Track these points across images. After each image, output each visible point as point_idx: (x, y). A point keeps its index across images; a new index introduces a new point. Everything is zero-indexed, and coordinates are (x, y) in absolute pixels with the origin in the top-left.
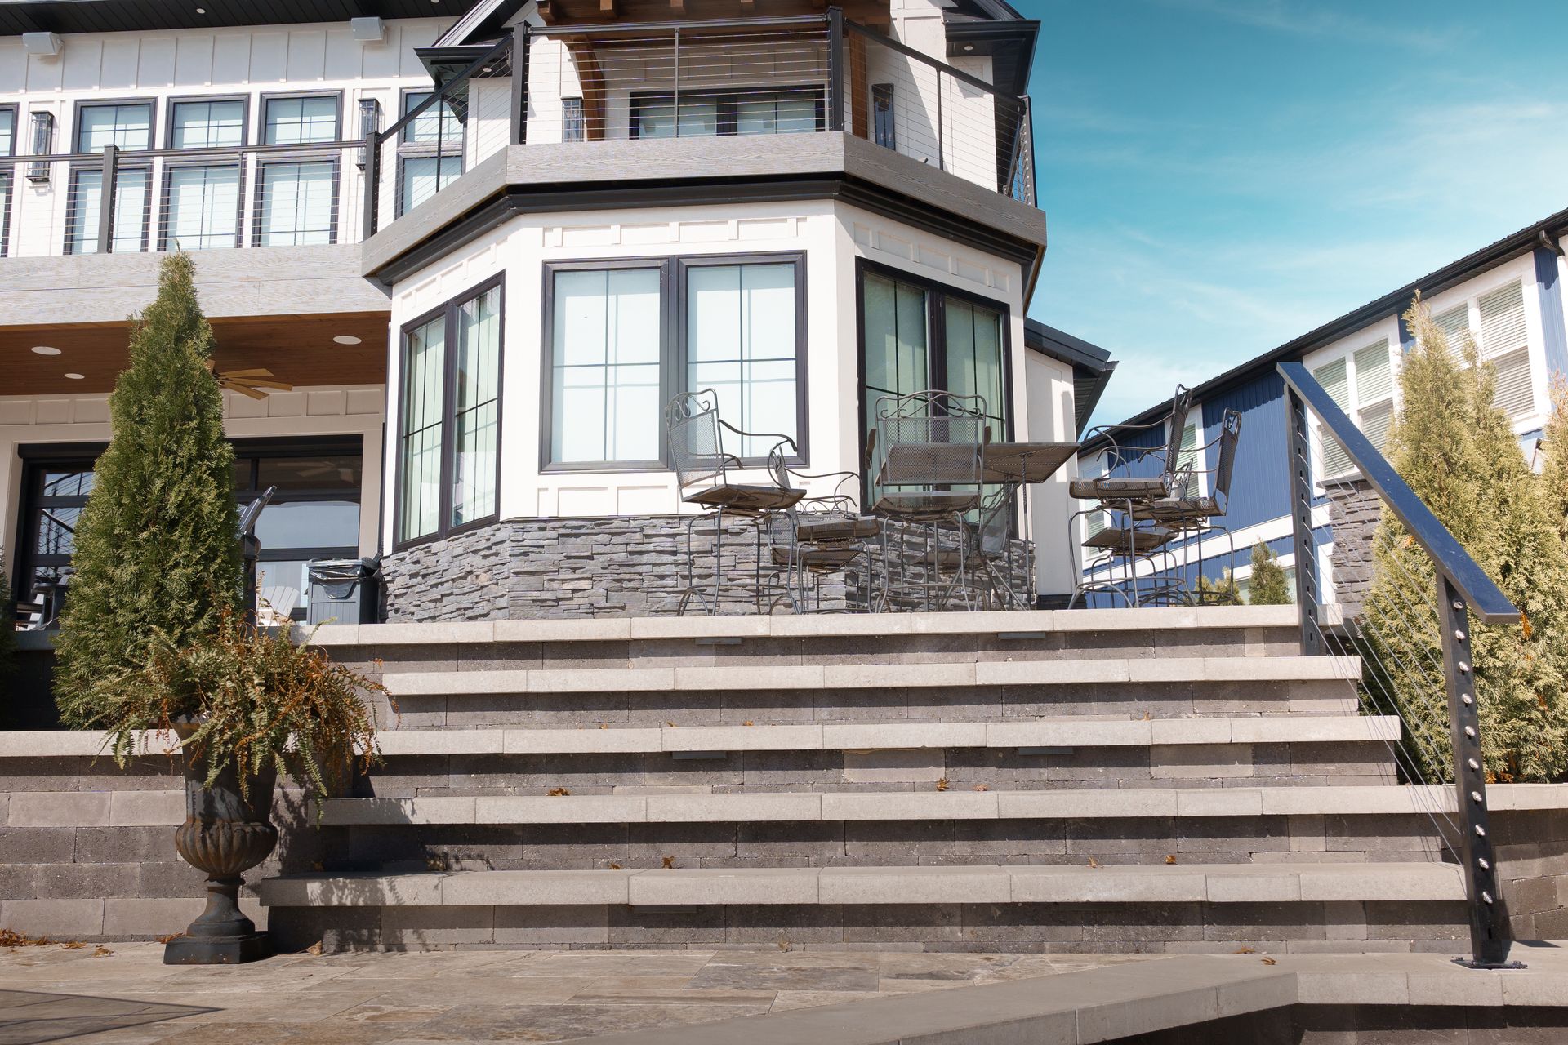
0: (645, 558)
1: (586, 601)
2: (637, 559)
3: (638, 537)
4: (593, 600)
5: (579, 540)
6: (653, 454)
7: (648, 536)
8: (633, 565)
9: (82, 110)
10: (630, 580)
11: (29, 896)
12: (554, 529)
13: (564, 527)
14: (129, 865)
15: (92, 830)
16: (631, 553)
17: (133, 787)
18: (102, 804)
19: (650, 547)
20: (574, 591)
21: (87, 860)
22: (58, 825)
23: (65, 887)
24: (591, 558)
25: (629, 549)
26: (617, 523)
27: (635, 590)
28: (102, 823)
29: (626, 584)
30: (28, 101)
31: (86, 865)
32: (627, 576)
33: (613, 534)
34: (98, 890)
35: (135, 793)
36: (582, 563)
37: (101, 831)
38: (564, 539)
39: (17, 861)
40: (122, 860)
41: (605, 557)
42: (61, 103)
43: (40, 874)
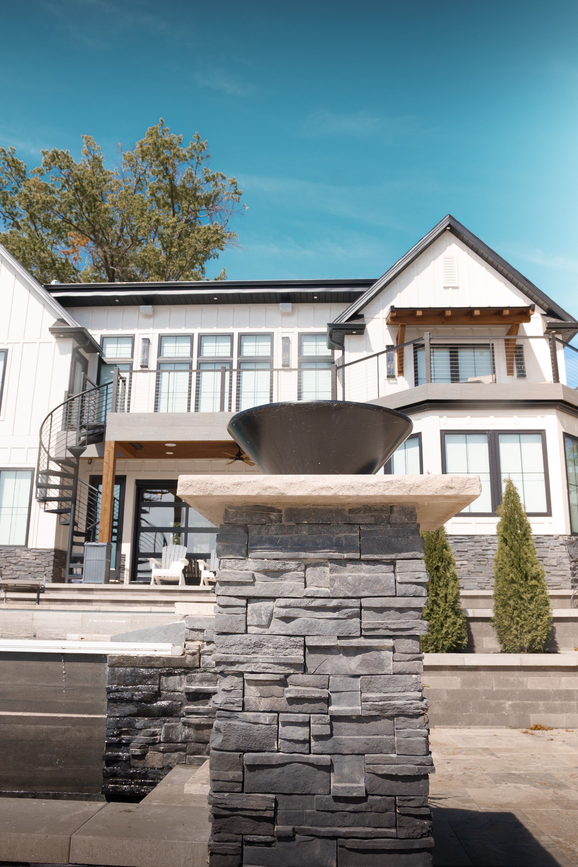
0: (489, 552)
1: (466, 569)
2: (486, 552)
3: (486, 544)
4: (469, 569)
5: (462, 544)
6: (490, 510)
7: (489, 543)
8: (484, 555)
9: (161, 338)
10: (483, 561)
11: (539, 713)
12: (451, 539)
13: (455, 539)
14: (572, 703)
15: (557, 691)
16: (483, 550)
17: (570, 676)
18: (560, 682)
19: (491, 548)
20: (461, 565)
21: (557, 701)
22: (545, 689)
23: (551, 710)
24: (467, 552)
25: (483, 548)
26: (476, 538)
27: (486, 565)
28: (561, 688)
29: (482, 563)
30: (140, 334)
31: (557, 703)
32: (482, 560)
33: (476, 542)
34: (562, 711)
35: (571, 678)
36: (463, 554)
37: (561, 691)
38: (456, 544)
39: (533, 701)
40: (569, 701)
41: (472, 552)
42: (153, 334)
43: (541, 705)
